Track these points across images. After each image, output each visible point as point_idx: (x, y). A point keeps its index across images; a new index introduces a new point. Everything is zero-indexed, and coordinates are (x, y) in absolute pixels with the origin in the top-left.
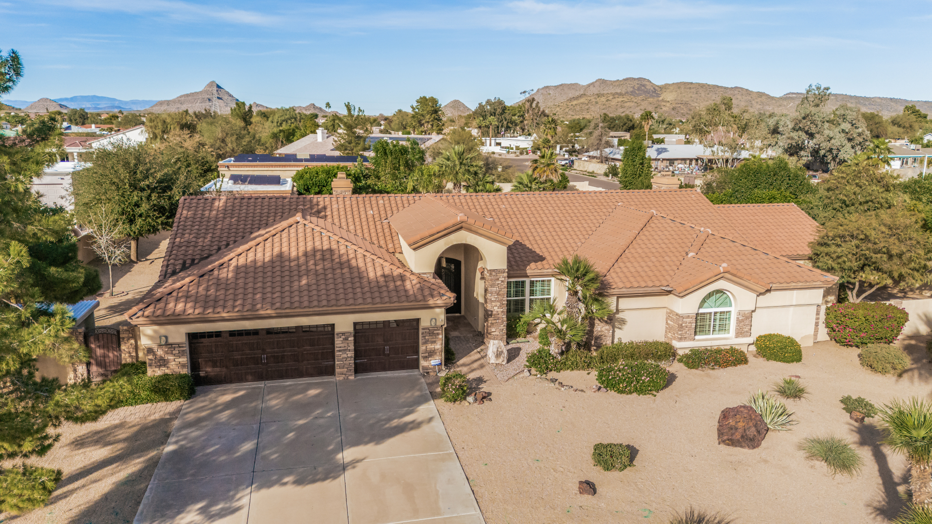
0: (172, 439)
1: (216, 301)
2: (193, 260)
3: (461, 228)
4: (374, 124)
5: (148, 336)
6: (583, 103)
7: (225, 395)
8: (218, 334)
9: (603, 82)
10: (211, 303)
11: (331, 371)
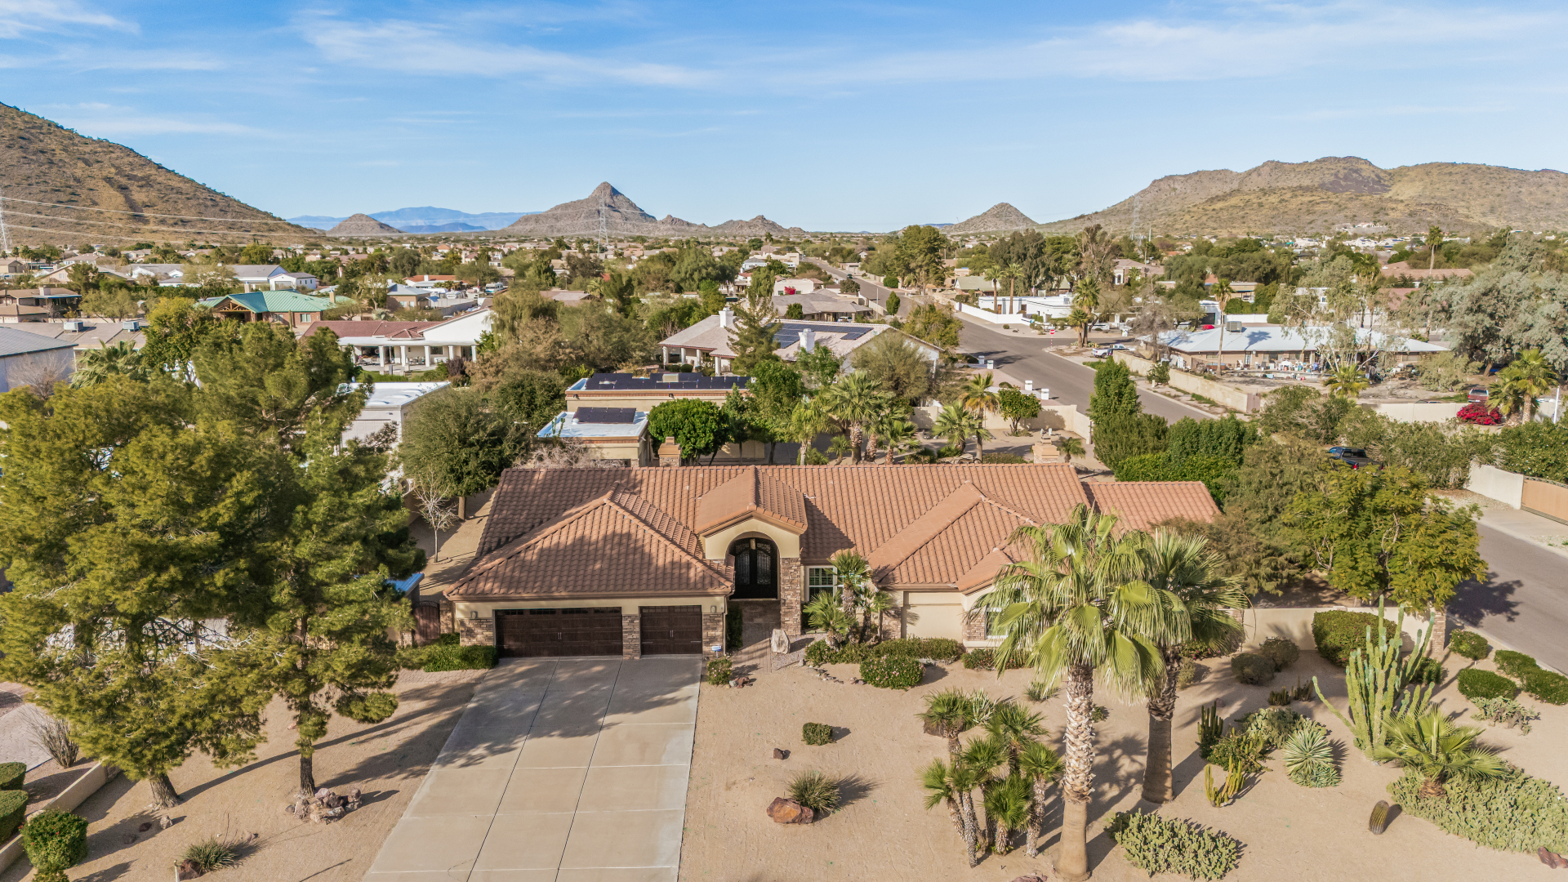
0: (474, 699)
1: (519, 582)
2: (508, 538)
3: (751, 517)
4: (849, 259)
5: (461, 611)
6: (1235, 207)
7: (521, 666)
8: (521, 612)
9: (1276, 166)
10: (515, 584)
11: (619, 651)
